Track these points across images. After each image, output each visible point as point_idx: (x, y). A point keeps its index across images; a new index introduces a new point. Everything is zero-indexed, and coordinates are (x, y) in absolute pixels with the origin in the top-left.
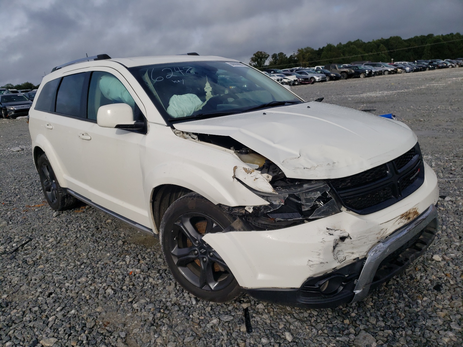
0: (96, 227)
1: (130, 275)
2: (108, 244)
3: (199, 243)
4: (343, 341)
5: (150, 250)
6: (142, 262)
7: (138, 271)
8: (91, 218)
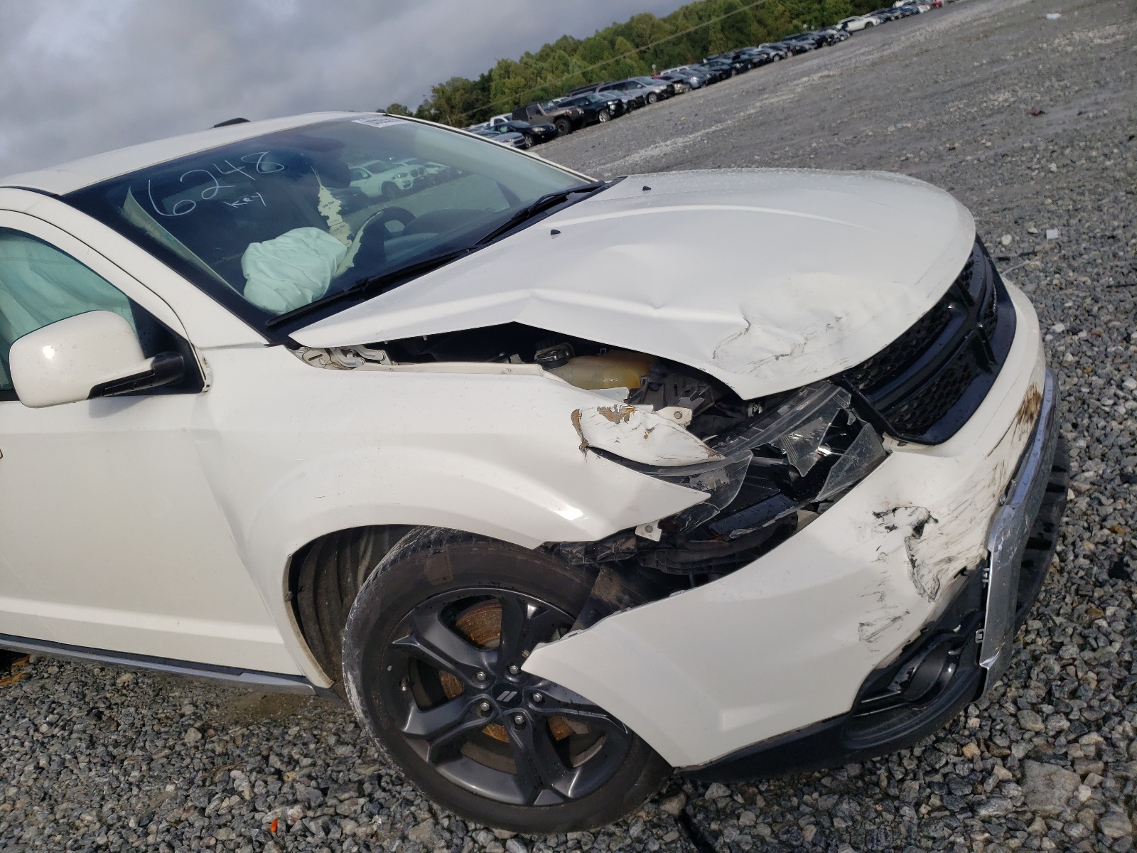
0: (89, 712)
1: (274, 834)
2: (155, 754)
3: (488, 677)
4: (1001, 813)
5: (297, 728)
6: (290, 776)
7: (294, 811)
8: (61, 689)
